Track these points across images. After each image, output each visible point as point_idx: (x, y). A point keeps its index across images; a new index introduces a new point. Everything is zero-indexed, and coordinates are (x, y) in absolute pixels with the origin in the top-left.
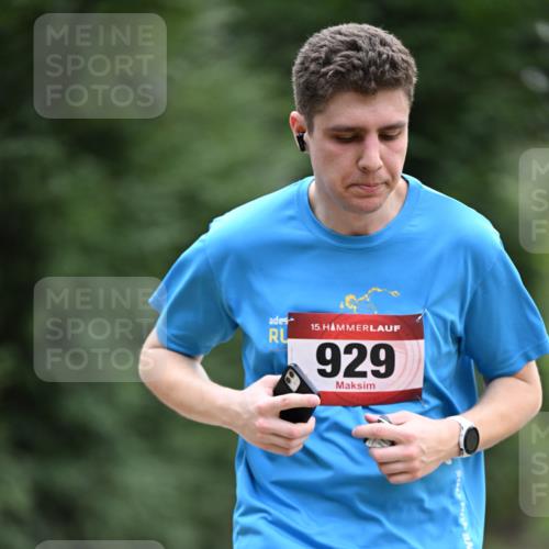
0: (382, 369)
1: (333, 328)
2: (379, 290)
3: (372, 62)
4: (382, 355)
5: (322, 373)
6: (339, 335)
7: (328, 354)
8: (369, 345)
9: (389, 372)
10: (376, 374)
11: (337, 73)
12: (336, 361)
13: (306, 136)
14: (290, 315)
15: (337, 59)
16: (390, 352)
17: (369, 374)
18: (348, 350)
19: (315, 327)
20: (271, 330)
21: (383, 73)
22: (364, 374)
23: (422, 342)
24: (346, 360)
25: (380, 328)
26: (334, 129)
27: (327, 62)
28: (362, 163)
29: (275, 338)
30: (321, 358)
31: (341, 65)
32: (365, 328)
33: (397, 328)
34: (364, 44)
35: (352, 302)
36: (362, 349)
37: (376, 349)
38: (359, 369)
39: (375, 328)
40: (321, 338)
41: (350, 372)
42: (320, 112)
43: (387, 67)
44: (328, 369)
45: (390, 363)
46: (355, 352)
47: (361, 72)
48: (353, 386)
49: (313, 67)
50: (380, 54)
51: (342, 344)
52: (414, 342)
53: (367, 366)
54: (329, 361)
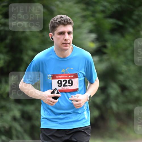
0: (70, 85)
1: (60, 77)
2: (69, 68)
3: (65, 19)
4: (70, 82)
5: (59, 86)
6: (61, 78)
7: (60, 82)
8: (68, 80)
9: (72, 85)
10: (69, 86)
11: (59, 21)
12: (61, 84)
13: (53, 37)
14: (52, 75)
15: (59, 19)
16: (72, 81)
17: (68, 86)
18: (64, 81)
19: (57, 77)
20: (48, 77)
21: (68, 21)
22: (67, 86)
23: (78, 79)
24: (63, 83)
25: (70, 76)
26: (59, 33)
27: (57, 20)
28: (65, 39)
29: (49, 78)
30: (58, 83)
31: (60, 20)
32: (67, 76)
33: (73, 76)
34: (64, 17)
35: (64, 71)
36: (66, 81)
37: (69, 81)
38: (66, 85)
39: (69, 76)
40: (58, 79)
41: (64, 86)
42: (56, 30)
43: (68, 20)
44: (60, 85)
45: (72, 83)
46: (65, 81)
47: (63, 21)
48: (65, 88)
49: (54, 22)
50: (67, 18)
51: (62, 80)
52: (76, 79)
53: (67, 84)
54: (60, 84)
